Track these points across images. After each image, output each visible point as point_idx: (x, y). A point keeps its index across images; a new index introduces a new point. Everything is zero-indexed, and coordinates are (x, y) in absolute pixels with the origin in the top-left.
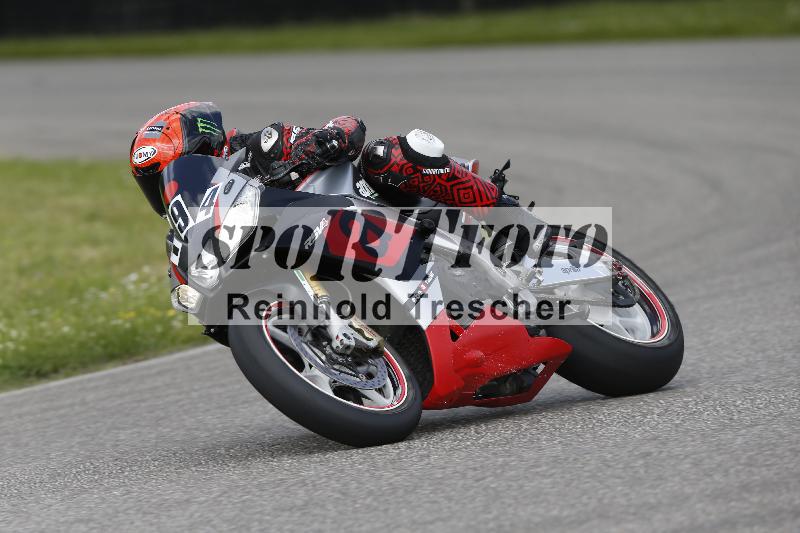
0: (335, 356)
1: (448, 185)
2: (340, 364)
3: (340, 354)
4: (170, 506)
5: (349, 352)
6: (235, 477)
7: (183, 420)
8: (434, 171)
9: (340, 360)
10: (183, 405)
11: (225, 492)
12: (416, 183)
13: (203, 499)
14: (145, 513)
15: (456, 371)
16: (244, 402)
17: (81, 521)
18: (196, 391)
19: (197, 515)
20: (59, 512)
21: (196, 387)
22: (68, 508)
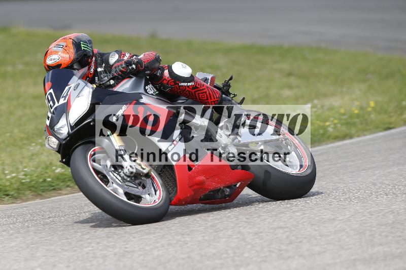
0: (125, 177)
1: (193, 91)
2: (129, 181)
3: (127, 176)
4: (325, 221)
5: (133, 175)
6: (357, 208)
7: (332, 178)
8: (186, 84)
9: (129, 179)
10: (333, 170)
11: (353, 216)
12: (176, 90)
13: (341, 218)
14: (313, 225)
15: (190, 187)
16: (363, 170)
17: (280, 228)
18: (339, 163)
19: (339, 226)
20: (270, 223)
21: (339, 162)
22: (274, 221)
